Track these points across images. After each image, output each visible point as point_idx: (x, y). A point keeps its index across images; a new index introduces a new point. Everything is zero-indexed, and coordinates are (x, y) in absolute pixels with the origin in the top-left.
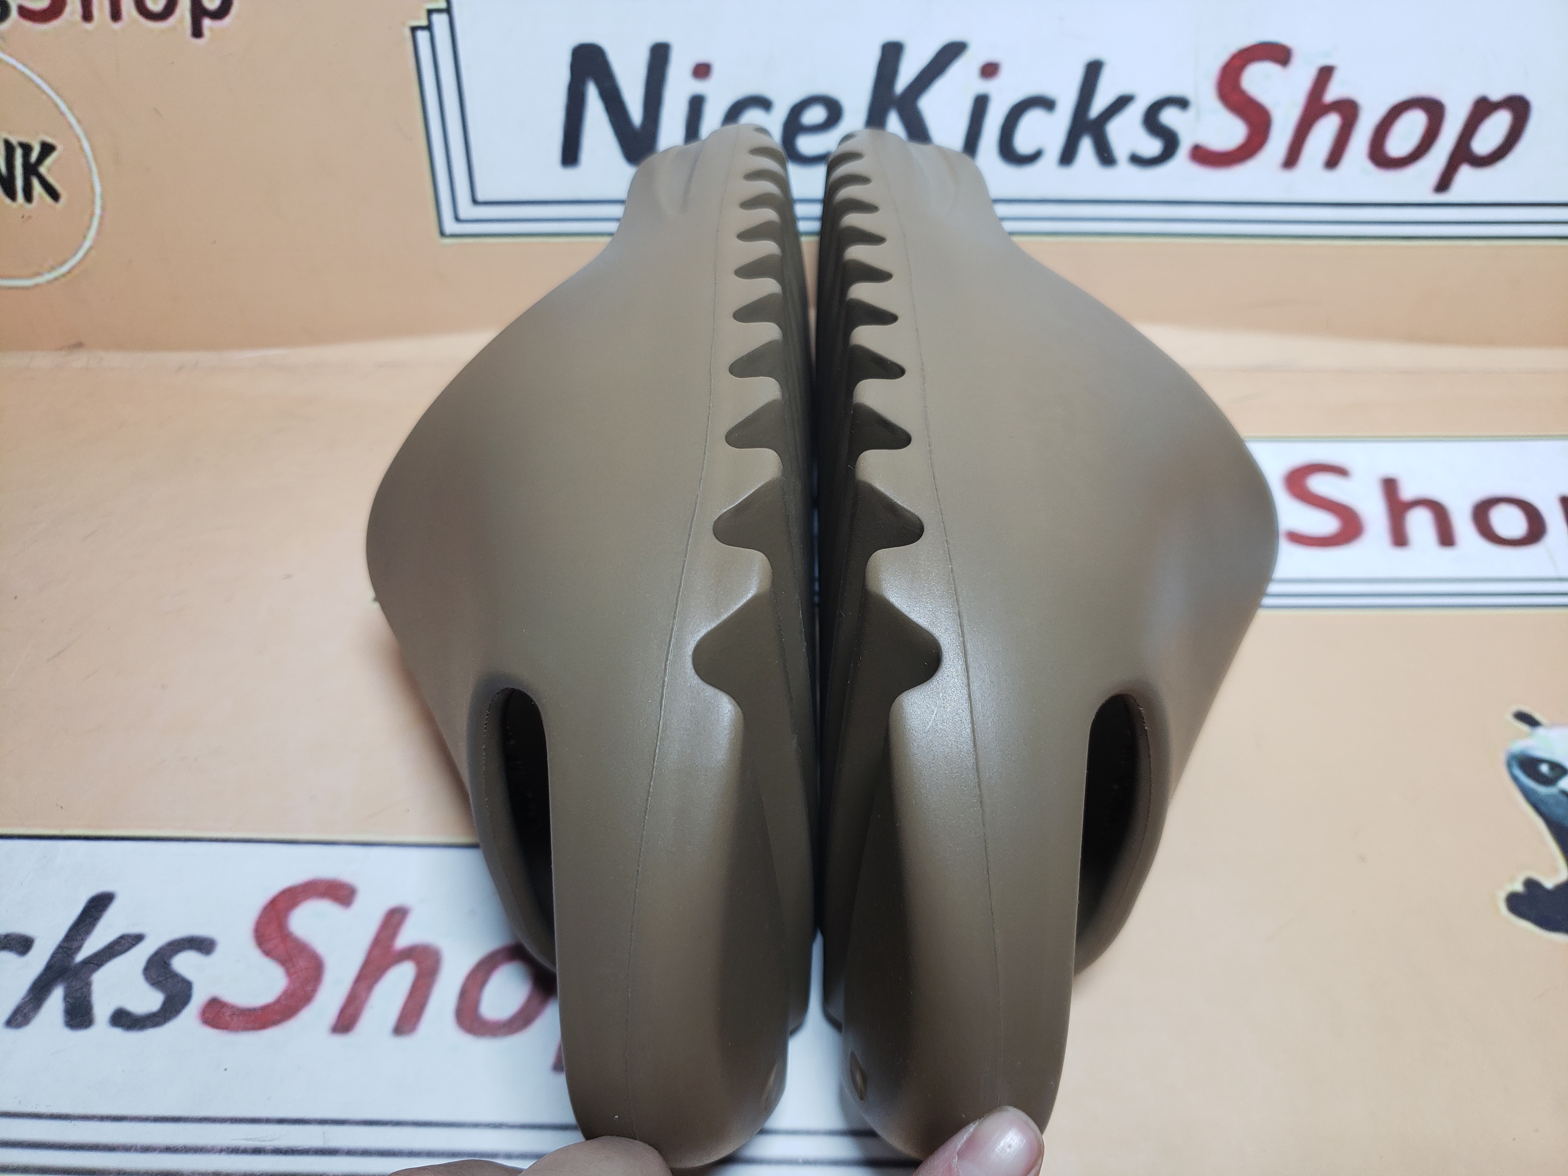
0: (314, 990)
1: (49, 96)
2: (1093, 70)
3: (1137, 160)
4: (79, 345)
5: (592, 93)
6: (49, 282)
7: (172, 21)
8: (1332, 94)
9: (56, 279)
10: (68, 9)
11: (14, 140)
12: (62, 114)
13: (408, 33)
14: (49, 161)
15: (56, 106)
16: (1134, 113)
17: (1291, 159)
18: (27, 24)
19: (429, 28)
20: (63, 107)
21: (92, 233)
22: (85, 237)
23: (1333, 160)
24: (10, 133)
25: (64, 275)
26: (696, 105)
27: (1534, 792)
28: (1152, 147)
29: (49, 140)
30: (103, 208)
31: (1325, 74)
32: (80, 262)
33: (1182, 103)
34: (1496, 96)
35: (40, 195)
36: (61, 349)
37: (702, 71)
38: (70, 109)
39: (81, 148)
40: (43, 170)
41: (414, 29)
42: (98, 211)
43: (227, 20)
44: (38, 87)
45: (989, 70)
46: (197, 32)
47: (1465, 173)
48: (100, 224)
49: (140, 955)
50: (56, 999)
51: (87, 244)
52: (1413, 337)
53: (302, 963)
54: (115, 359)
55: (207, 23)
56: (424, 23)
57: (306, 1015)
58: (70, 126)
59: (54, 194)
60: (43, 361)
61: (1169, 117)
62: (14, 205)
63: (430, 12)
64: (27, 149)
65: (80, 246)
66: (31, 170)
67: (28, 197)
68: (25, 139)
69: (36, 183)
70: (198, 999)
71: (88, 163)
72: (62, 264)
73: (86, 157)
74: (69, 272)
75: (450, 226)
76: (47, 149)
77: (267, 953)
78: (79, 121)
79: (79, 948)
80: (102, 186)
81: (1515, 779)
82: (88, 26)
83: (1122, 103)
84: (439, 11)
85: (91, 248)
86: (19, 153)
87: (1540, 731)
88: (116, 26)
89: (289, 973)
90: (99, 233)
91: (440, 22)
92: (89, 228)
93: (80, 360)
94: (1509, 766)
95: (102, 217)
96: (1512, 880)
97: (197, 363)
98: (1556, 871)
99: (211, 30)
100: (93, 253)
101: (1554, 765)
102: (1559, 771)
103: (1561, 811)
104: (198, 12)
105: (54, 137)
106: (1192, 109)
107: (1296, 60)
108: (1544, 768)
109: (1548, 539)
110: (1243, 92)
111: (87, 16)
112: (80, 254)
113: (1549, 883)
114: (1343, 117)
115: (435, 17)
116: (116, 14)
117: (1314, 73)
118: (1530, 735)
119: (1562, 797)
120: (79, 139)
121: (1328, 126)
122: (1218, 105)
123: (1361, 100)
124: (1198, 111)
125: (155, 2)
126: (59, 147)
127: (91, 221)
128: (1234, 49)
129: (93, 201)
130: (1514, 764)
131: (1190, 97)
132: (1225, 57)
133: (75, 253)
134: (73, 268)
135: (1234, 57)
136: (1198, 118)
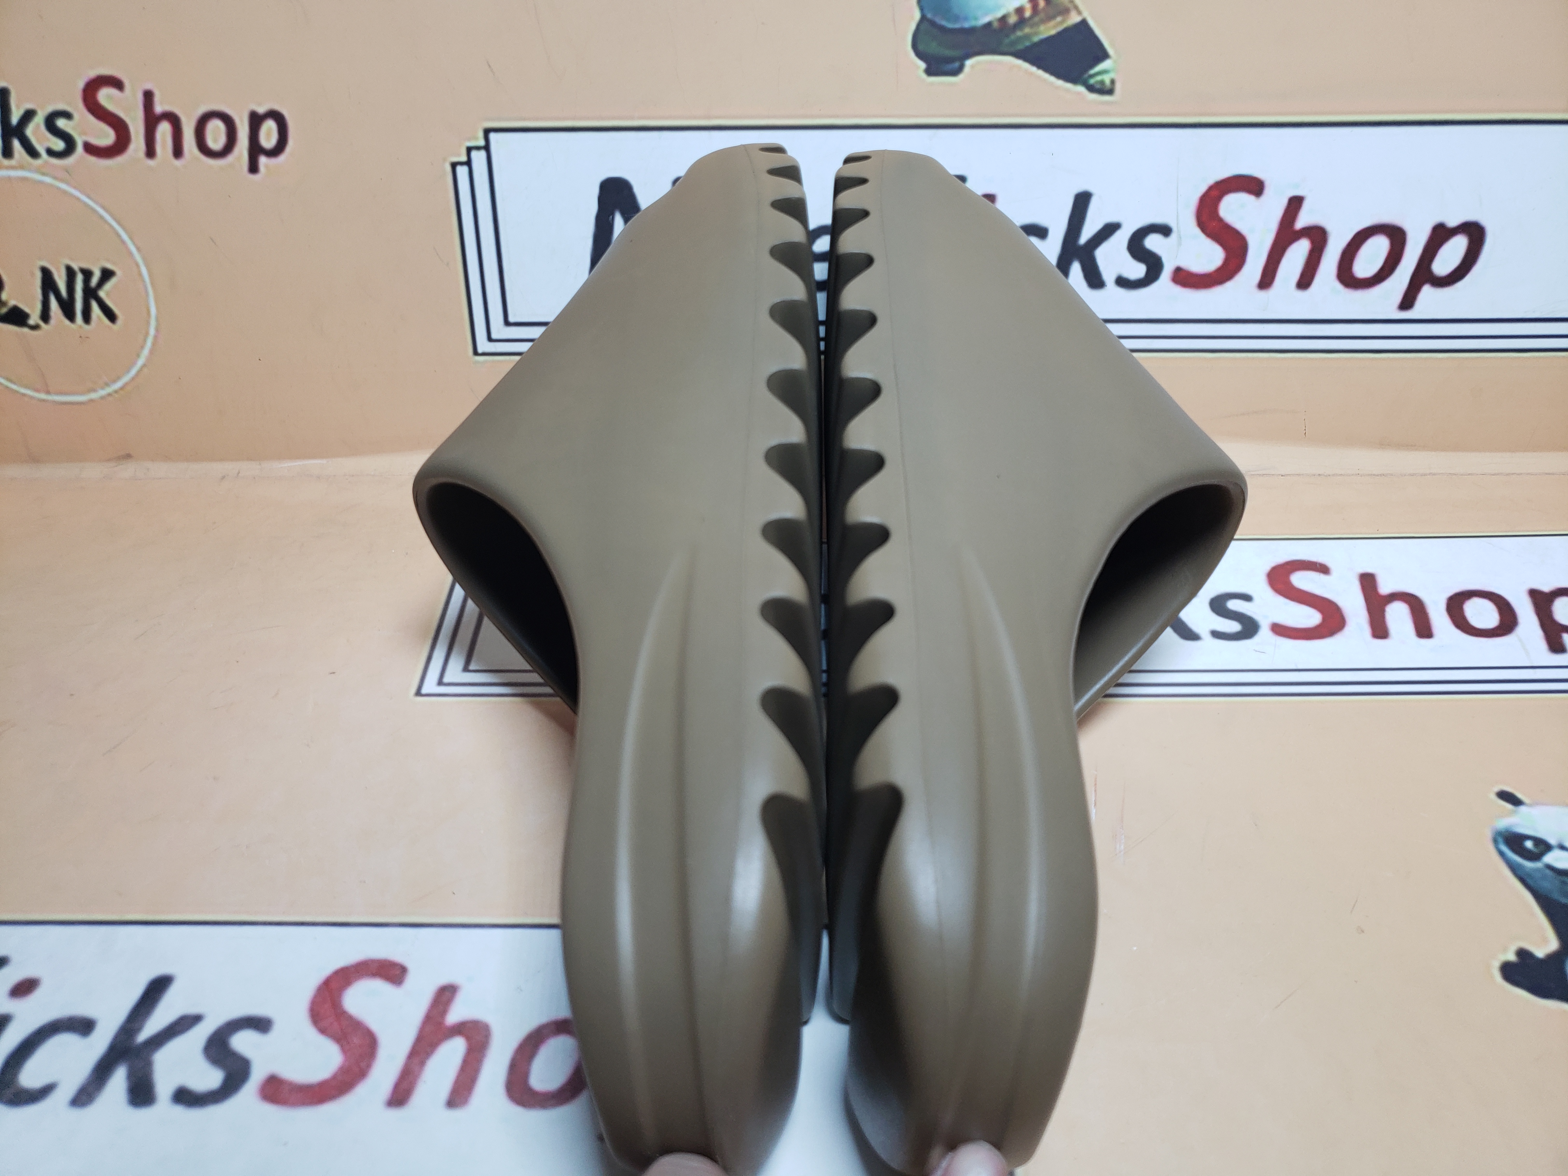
0: (369, 1066)
1: (111, 226)
2: (1082, 201)
3: (1122, 282)
4: (128, 456)
5: (618, 220)
6: (102, 398)
7: (230, 158)
8: (1303, 221)
9: (109, 395)
10: (132, 147)
11: (75, 266)
12: (123, 243)
13: (448, 168)
14: (108, 286)
15: (119, 236)
16: (1120, 240)
17: (1266, 281)
18: (92, 159)
19: (468, 163)
20: (125, 236)
21: (146, 352)
22: (138, 356)
23: (1305, 281)
24: (72, 259)
25: (116, 392)
27: (1520, 866)
28: (1138, 270)
29: (109, 266)
30: (157, 330)
31: (1295, 204)
32: (133, 379)
33: (1165, 230)
34: (1452, 222)
35: (99, 317)
36: (109, 460)
38: (131, 238)
39: (140, 274)
40: (102, 294)
41: (454, 166)
42: (152, 331)
43: (282, 158)
44: (101, 217)
46: (253, 168)
47: (1427, 292)
48: (154, 344)
49: (199, 1035)
50: (119, 1079)
51: (140, 362)
52: (1384, 443)
53: (356, 1040)
54: (160, 469)
55: (263, 160)
56: (464, 159)
57: (362, 1090)
58: (130, 254)
59: (111, 315)
60: (93, 471)
61: (1153, 242)
62: (72, 326)
63: (469, 150)
64: (87, 274)
65: (134, 363)
66: (90, 293)
67: (87, 318)
68: (85, 266)
69: (95, 306)
70: (257, 1076)
71: (145, 287)
72: (114, 381)
73: (143, 281)
74: (122, 388)
75: (483, 345)
76: (107, 274)
77: (323, 1031)
78: (138, 249)
79: (139, 1029)
80: (158, 308)
81: (1502, 854)
82: (151, 163)
83: (1109, 230)
84: (478, 148)
85: (144, 366)
86: (79, 279)
87: (1522, 809)
88: (177, 163)
89: (344, 1050)
90: (152, 352)
91: (479, 158)
92: (142, 347)
93: (127, 470)
94: (1495, 841)
95: (156, 337)
96: (1505, 950)
97: (239, 473)
98: (1545, 941)
99: (266, 166)
100: (145, 370)
101: (1538, 841)
102: (1543, 846)
103: (1549, 885)
104: (255, 150)
105: (114, 263)
106: (1174, 236)
107: (1268, 191)
108: (1529, 844)
109: (1520, 630)
110: (1221, 220)
111: (150, 152)
112: (133, 372)
113: (1540, 953)
114: (1313, 242)
115: (474, 154)
116: (178, 152)
117: (1285, 202)
118: (1513, 813)
119: (1548, 872)
120: (137, 265)
121: (1299, 251)
122: (1198, 231)
123: (1329, 227)
124: (1180, 237)
125: (215, 141)
126: (119, 272)
127: (145, 340)
128: (1211, 181)
129: (148, 323)
130: (1500, 840)
131: (1172, 224)
132: (1203, 188)
133: (128, 371)
134: (126, 384)
135: (1211, 188)
136: (1180, 244)
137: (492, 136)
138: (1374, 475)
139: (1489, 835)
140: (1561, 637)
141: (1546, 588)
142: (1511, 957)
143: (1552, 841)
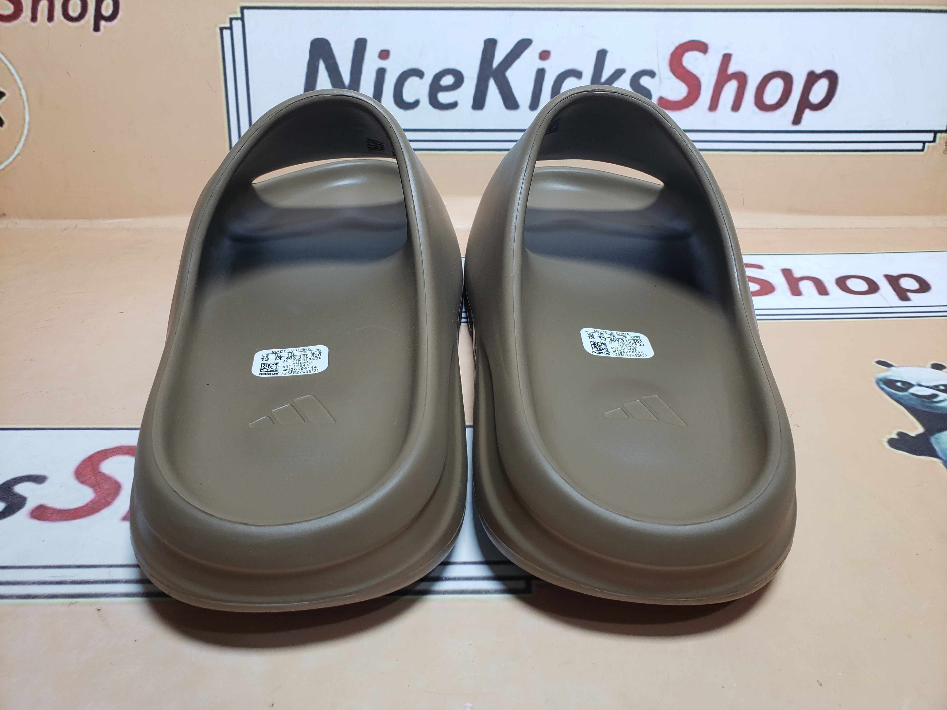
0: (113, 500)
1: (6, 65)
2: (602, 55)
5: (322, 66)
7: (82, 22)
8: (732, 69)
10: (23, 15)
12: (12, 74)
13: (218, 31)
14: (1, 102)
15: (9, 70)
16: (626, 79)
17: (713, 106)
19: (231, 28)
20: (13, 71)
21: (20, 145)
22: (15, 148)
23: (736, 106)
26: (381, 73)
27: (894, 394)
29: (2, 90)
30: (29, 131)
31: (727, 58)
32: (11, 163)
33: (651, 74)
34: (819, 70)
37: (384, 55)
38: (17, 72)
39: (21, 95)
41: (222, 29)
42: (25, 132)
43: (115, 22)
45: (545, 55)
46: (97, 28)
47: (808, 113)
48: (26, 140)
51: (16, 152)
52: (791, 210)
53: (106, 486)
54: (24, 224)
55: (103, 23)
56: (228, 25)
58: (15, 81)
59: (1, 122)
61: (645, 81)
63: (231, 20)
65: (12, 153)
70: (30, 505)
71: (23, 103)
73: (23, 99)
77: (82, 482)
78: (21, 79)
80: (30, 117)
81: (882, 389)
82: (34, 24)
83: (619, 73)
84: (237, 19)
85: (18, 155)
87: (892, 368)
88: (50, 25)
89: (96, 491)
90: (24, 145)
91: (237, 24)
92: (19, 142)
93: (3, 224)
94: (878, 383)
95: (27, 136)
96: (890, 433)
97: (76, 226)
98: (916, 428)
99: (105, 27)
100: (19, 157)
101: (904, 383)
102: (908, 385)
103: (913, 402)
104: (99, 17)
105: (5, 88)
106: (657, 77)
107: (711, 50)
108: (899, 384)
109: (881, 292)
110: (684, 68)
111: (34, 19)
112: (11, 158)
113: (913, 434)
114: (739, 82)
115: (234, 22)
116: (51, 18)
117: (720, 57)
118: (888, 370)
119: (912, 396)
120: (20, 89)
121: (731, 87)
122: (671, 75)
123: (748, 73)
124: (660, 78)
125: (74, 11)
126: (8, 94)
127: (21, 138)
128: (677, 44)
129: (23, 127)
130: (881, 383)
131: (656, 70)
132: (672, 48)
133: (8, 158)
134: (6, 167)
135: (677, 48)
136: (661, 82)
137: (246, 11)
138: (786, 229)
139: (873, 381)
140: (906, 294)
141: (895, 274)
142: (895, 436)
143: (913, 382)
